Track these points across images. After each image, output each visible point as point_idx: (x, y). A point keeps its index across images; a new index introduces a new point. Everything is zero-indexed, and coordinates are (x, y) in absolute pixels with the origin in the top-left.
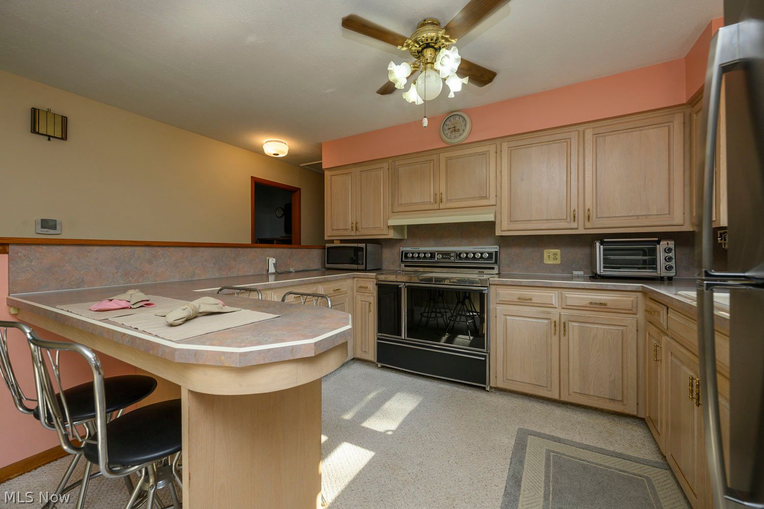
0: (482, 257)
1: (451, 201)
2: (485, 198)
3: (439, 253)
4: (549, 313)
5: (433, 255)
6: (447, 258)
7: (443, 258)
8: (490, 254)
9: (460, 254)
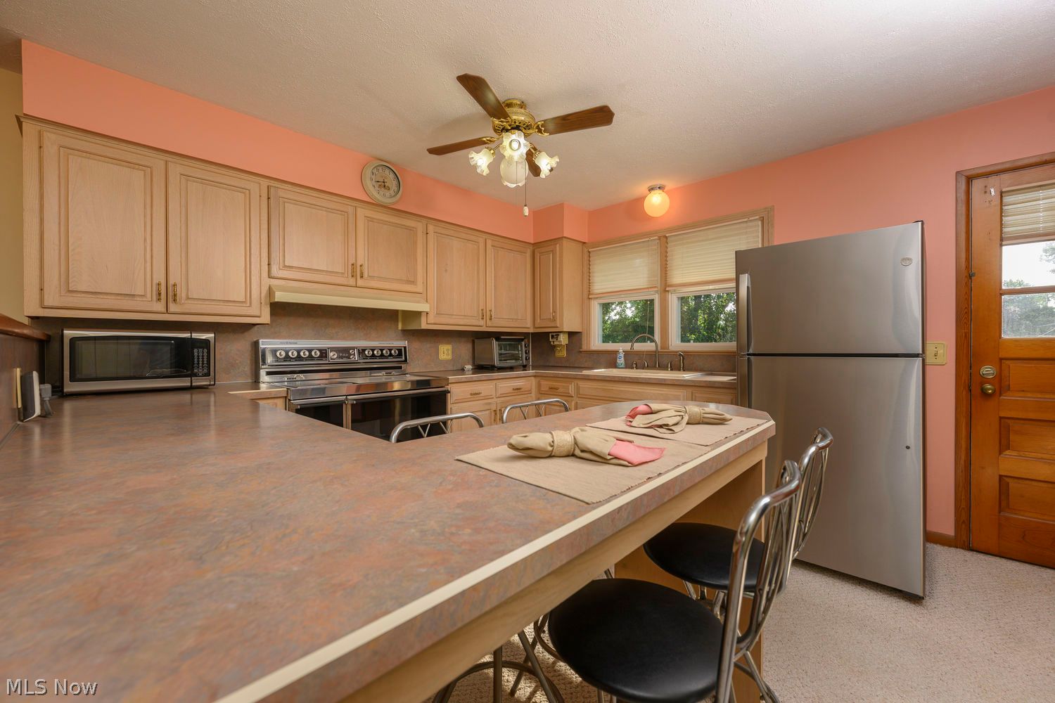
0: (391, 355)
1: (371, 277)
2: (413, 283)
3: (333, 349)
4: (490, 404)
5: (324, 353)
6: (345, 357)
7: (338, 357)
8: (400, 351)
9: (364, 350)
